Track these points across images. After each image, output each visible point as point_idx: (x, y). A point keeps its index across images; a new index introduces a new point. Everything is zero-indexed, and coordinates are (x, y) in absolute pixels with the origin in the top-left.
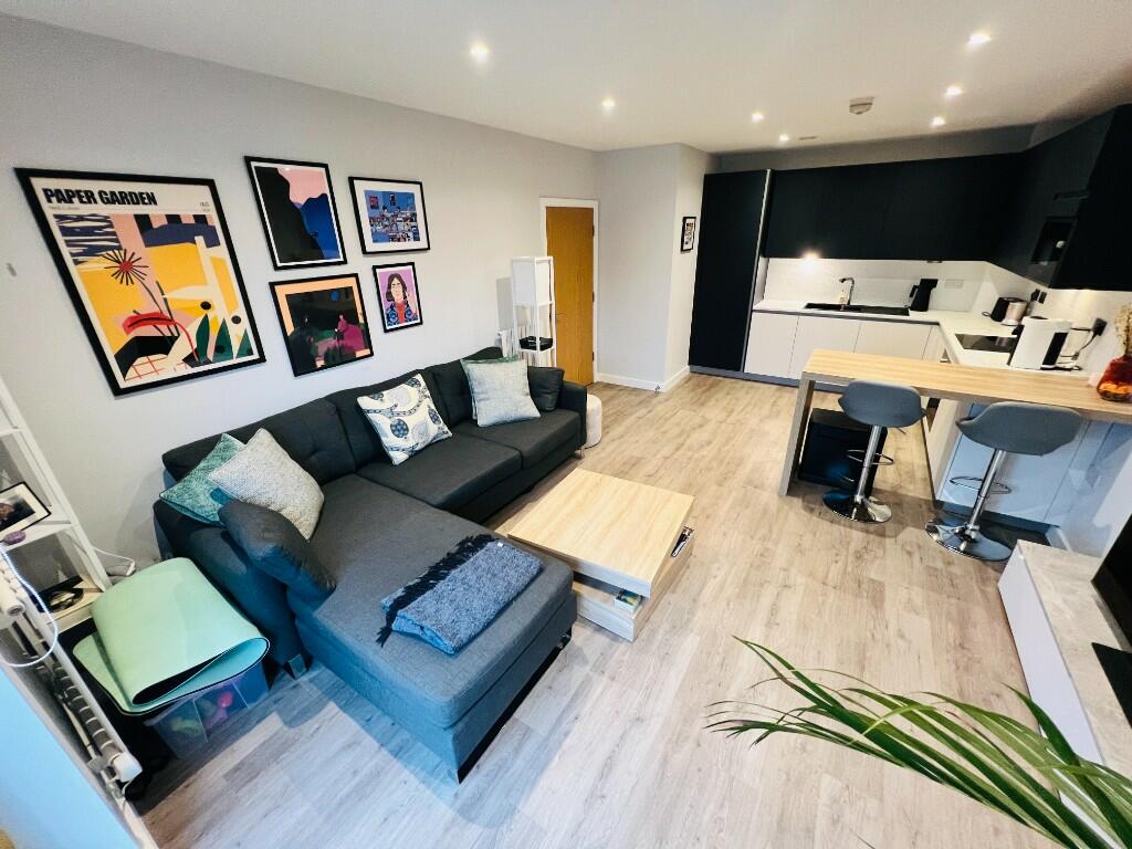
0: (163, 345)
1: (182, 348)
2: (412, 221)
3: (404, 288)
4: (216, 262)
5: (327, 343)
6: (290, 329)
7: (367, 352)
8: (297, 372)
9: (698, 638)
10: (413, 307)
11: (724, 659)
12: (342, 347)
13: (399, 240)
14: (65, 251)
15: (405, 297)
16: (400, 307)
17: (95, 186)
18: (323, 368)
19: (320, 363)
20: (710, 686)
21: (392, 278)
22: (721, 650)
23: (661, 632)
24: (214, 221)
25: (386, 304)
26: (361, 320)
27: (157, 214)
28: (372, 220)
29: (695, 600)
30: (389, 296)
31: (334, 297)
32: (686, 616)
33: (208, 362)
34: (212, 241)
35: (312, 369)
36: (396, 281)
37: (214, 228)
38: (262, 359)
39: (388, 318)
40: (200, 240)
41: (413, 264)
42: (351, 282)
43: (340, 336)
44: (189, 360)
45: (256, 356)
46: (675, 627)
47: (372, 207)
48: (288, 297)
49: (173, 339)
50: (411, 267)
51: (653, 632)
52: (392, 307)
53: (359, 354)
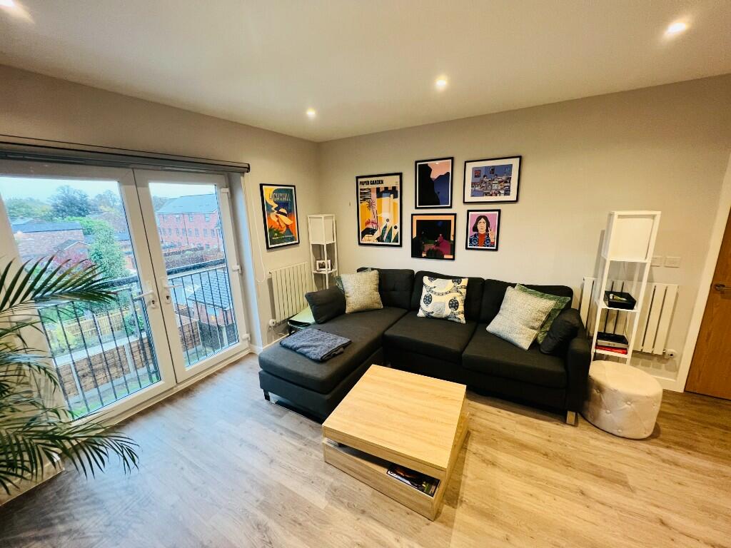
0: (372, 232)
1: (377, 234)
2: (506, 182)
3: (488, 225)
4: (394, 204)
5: (430, 246)
6: (415, 235)
7: (451, 257)
8: (413, 256)
9: (323, 508)
10: (493, 238)
11: (300, 524)
12: (437, 251)
13: (491, 195)
14: (359, 199)
15: (487, 230)
16: (482, 236)
17: (369, 179)
18: (425, 257)
19: (424, 255)
20: (280, 507)
21: (480, 218)
22: (309, 523)
23: (332, 480)
24: (398, 189)
25: (471, 233)
26: (452, 239)
27: (382, 186)
28: (473, 184)
29: (363, 512)
30: (475, 229)
31: (440, 224)
32: (345, 501)
33: (383, 241)
34: (395, 197)
35: (420, 256)
36: (483, 220)
37: (397, 192)
38: (401, 246)
39: (471, 242)
40: (392, 196)
41: (499, 211)
42: (452, 218)
43: (437, 244)
44: (378, 239)
45: (399, 244)
46: (335, 490)
47: (476, 176)
48: (418, 221)
49: (376, 230)
50: (497, 213)
51: (332, 475)
52: (475, 235)
53: (446, 257)
